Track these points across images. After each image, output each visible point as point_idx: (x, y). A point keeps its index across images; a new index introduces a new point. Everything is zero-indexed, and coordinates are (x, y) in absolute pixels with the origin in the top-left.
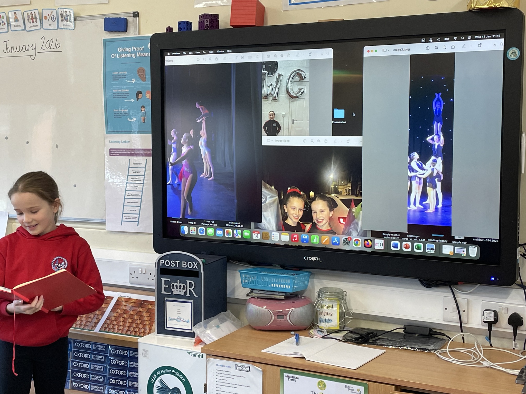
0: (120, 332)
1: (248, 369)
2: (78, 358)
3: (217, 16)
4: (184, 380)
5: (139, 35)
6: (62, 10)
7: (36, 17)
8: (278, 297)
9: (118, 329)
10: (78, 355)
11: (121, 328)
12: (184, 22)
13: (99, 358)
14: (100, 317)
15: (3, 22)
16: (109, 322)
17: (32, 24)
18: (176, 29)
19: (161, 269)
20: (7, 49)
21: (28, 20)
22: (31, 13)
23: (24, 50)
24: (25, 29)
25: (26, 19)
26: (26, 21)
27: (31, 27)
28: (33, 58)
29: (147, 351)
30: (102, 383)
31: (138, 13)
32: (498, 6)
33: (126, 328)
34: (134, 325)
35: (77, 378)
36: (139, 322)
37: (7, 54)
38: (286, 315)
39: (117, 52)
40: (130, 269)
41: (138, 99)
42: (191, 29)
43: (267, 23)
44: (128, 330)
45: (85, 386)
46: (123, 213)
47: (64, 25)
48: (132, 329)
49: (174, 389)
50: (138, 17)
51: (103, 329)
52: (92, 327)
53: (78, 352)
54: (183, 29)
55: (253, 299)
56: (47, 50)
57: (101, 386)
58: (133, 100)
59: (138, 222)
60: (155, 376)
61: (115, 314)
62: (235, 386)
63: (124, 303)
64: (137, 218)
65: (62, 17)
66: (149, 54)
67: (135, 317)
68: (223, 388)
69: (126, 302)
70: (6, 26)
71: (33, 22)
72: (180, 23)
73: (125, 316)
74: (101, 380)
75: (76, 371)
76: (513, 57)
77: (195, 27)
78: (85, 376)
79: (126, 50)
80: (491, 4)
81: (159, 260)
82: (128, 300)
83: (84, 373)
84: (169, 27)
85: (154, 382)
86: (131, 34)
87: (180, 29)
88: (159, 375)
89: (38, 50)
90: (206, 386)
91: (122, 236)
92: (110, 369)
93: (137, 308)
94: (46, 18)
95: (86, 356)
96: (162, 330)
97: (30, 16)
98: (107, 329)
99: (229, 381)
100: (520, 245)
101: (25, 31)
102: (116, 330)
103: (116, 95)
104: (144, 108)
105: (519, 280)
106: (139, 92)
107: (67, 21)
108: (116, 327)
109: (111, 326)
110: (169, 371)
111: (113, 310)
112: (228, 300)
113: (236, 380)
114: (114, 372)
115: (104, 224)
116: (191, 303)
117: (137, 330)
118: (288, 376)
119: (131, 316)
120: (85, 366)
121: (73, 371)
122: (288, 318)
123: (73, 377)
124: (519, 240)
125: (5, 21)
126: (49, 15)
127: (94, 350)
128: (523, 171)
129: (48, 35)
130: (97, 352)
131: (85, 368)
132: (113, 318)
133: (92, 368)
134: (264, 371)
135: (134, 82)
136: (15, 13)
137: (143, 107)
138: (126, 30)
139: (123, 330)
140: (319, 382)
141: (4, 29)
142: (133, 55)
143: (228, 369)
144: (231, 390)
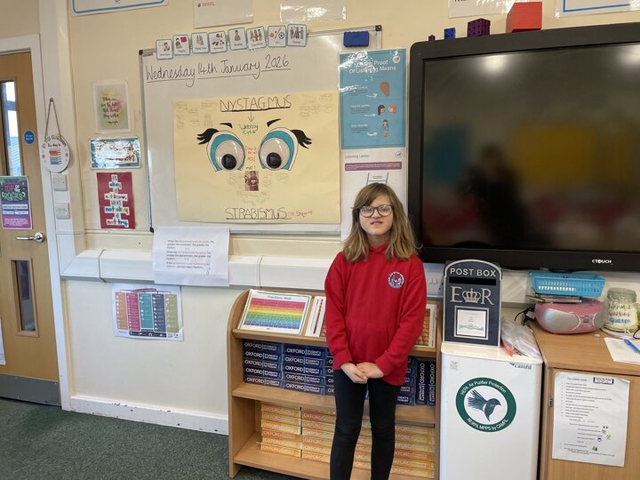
1: (611, 382)
3: (489, 22)
4: (504, 391)
5: (382, 48)
6: (293, 26)
7: (260, 35)
15: (221, 41)
17: (255, 43)
20: (225, 69)
21: (252, 38)
22: (255, 31)
23: (246, 68)
24: (248, 48)
25: (249, 36)
26: (249, 39)
27: (255, 45)
28: (256, 76)
29: (456, 363)
31: (381, 26)
37: (225, 74)
41: (379, 113)
42: (454, 36)
47: (294, 42)
49: (490, 400)
50: (381, 30)
56: (272, 68)
58: (374, 115)
60: (467, 388)
62: (592, 399)
65: (292, 33)
70: (224, 45)
71: (257, 40)
72: (446, 30)
81: (450, 268)
84: (432, 36)
85: (465, 394)
87: (446, 36)
88: (472, 387)
89: (262, 68)
90: (552, 400)
94: (272, 35)
97: (254, 34)
99: (583, 394)
101: (247, 50)
103: (355, 111)
107: (298, 37)
110: (485, 383)
113: (593, 394)
115: (338, 235)
125: (224, 39)
126: (276, 32)
129: (275, 53)
134: (632, 383)
135: (375, 96)
136: (236, 31)
137: (386, 121)
138: (367, 45)
141: (222, 48)
143: (583, 383)
144: (586, 403)
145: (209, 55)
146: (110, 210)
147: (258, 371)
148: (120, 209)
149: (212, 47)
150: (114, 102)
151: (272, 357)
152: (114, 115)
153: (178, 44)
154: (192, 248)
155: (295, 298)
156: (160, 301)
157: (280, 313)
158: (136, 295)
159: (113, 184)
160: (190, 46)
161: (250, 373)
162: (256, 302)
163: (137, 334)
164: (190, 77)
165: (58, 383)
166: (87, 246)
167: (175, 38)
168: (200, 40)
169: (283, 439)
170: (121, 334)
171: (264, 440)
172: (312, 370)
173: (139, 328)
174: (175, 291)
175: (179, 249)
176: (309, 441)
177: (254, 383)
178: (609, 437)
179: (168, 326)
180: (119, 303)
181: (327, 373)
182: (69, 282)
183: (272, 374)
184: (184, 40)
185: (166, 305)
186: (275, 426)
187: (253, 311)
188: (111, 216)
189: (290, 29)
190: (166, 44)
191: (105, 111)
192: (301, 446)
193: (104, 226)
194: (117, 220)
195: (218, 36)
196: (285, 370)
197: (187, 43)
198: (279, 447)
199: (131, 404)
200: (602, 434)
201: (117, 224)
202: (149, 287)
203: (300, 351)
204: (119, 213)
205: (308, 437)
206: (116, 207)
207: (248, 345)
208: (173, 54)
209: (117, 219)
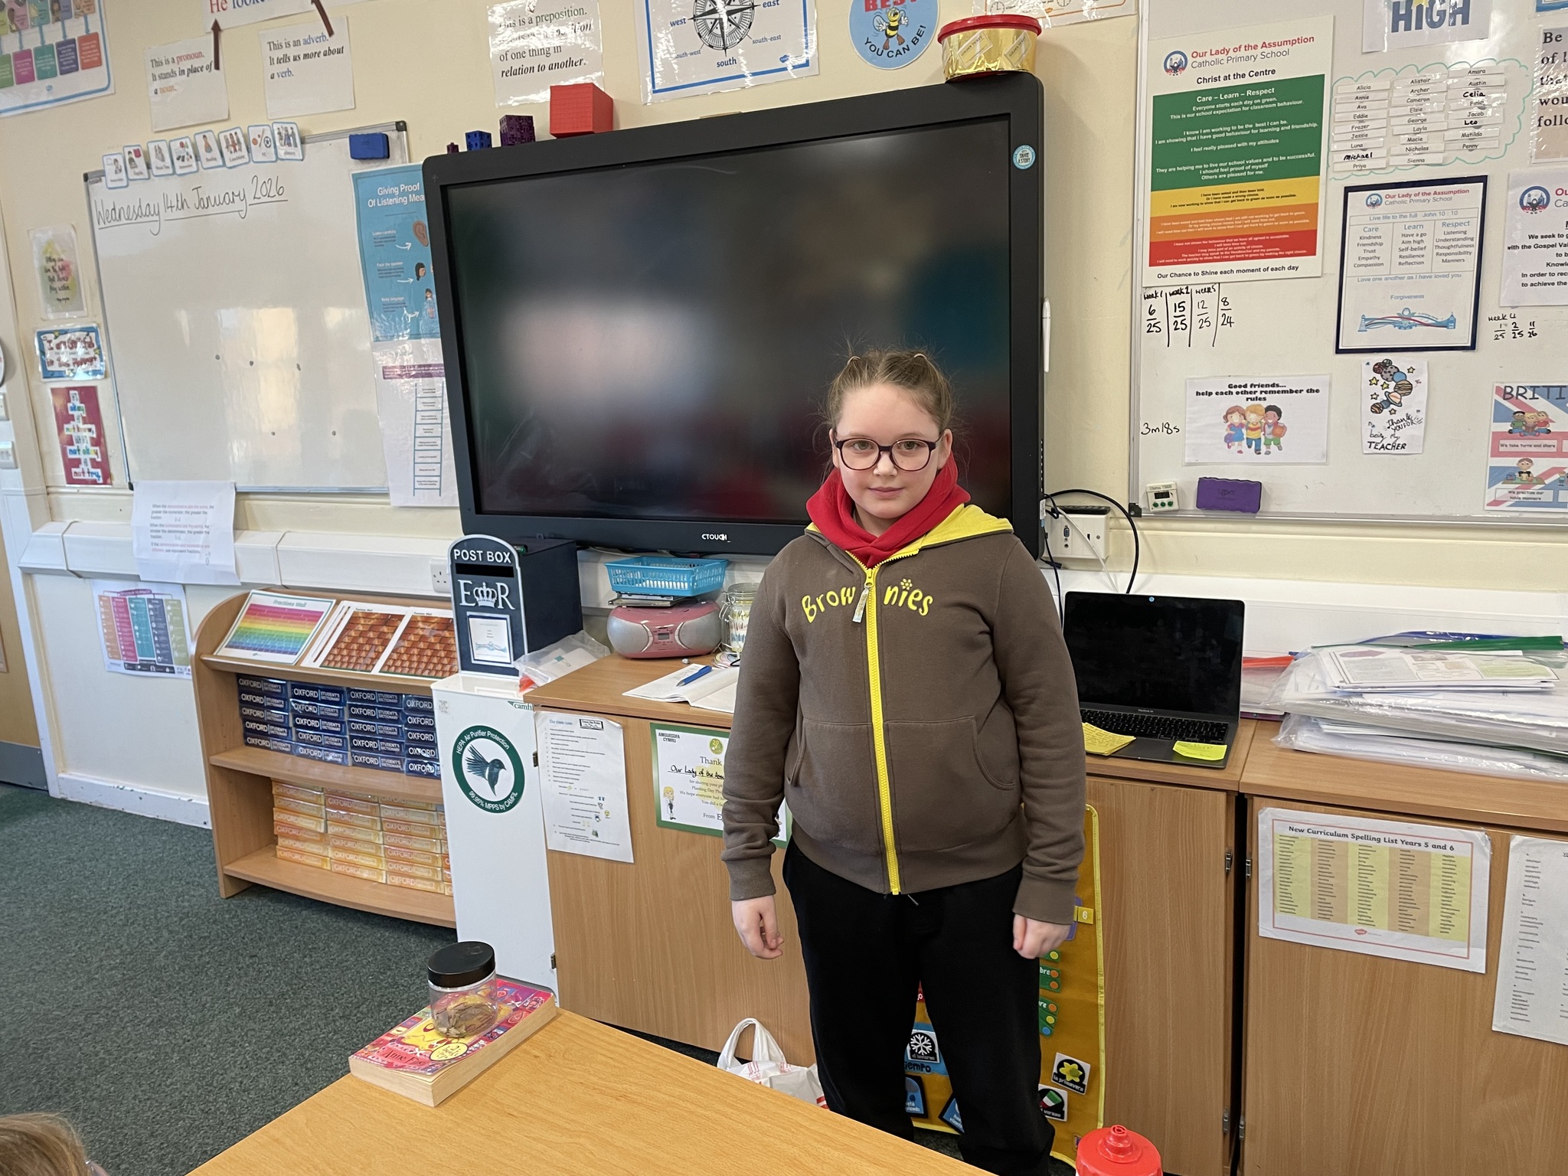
0: (413, 672)
1: (600, 726)
2: (356, 716)
3: (530, 118)
4: (507, 746)
5: (410, 162)
6: (279, 126)
7: (239, 142)
8: (661, 604)
9: (410, 668)
10: (357, 711)
11: (415, 665)
12: (475, 134)
13: (388, 714)
14: (380, 649)
15: (188, 154)
16: (395, 656)
17: (235, 155)
18: (463, 148)
19: (457, 565)
20: (200, 204)
21: (227, 147)
22: (231, 134)
23: (227, 201)
24: (224, 165)
25: (224, 145)
26: (225, 151)
27: (234, 160)
28: (242, 214)
29: (445, 702)
30: (399, 754)
31: (404, 123)
32: (993, 69)
33: (423, 666)
34: (435, 660)
35: (358, 748)
36: (443, 654)
37: (201, 212)
38: (672, 632)
39: (376, 197)
40: (433, 567)
41: (418, 277)
42: (490, 145)
43: (618, 127)
44: (426, 669)
45: (372, 761)
46: (415, 476)
47: (286, 153)
48: (431, 666)
49: (494, 761)
50: (406, 130)
51: (386, 669)
52: (368, 665)
53: (357, 706)
54: (474, 145)
55: (619, 609)
56: (263, 199)
57: (397, 759)
58: (412, 280)
59: (440, 489)
60: (463, 742)
61: (406, 644)
62: (582, 754)
63: (421, 625)
64: (438, 484)
65: (281, 138)
66: (423, 197)
67: (438, 647)
68: (563, 759)
69: (423, 622)
70: (193, 161)
71: (235, 150)
72: (468, 135)
73: (422, 645)
74: (397, 750)
75: (357, 738)
76: (1024, 164)
77: (496, 142)
78: (371, 744)
79: (390, 190)
80: (980, 66)
81: (454, 548)
82: (427, 620)
83: (370, 739)
84: (452, 144)
85: (462, 752)
86: (396, 161)
87: (469, 146)
88: (469, 741)
89: (249, 199)
90: (536, 755)
91: (419, 514)
92: (408, 731)
93: (440, 632)
95: (369, 712)
96: (468, 664)
97: (230, 140)
98: (393, 669)
99: (572, 745)
100: (1048, 497)
101: (224, 169)
102: (407, 669)
103: (386, 273)
104: (430, 292)
105: (1046, 555)
106: (420, 266)
107: (289, 145)
108: (407, 664)
109: (399, 663)
110: (483, 734)
111: (403, 637)
112: (584, 611)
113: (582, 745)
114: (414, 736)
115: (386, 495)
116: (505, 619)
117: (439, 667)
118: (663, 735)
119: (431, 646)
120: (369, 728)
121: (352, 738)
122: (677, 638)
123: (353, 747)
124: (1043, 487)
125: (190, 150)
126: (259, 136)
127: (380, 703)
128: (1046, 369)
129: (264, 173)
130: (386, 706)
131: (369, 732)
132: (402, 650)
133: (381, 732)
134: (625, 728)
135: (409, 247)
136: (204, 136)
137: (428, 290)
138: (387, 156)
139: (417, 669)
140: (712, 742)
141: (191, 166)
142: (403, 201)
143: (568, 727)
144: (576, 760)
145: (174, 180)
146: (73, 452)
147: (262, 727)
148: (87, 452)
149: (178, 164)
150: (59, 264)
151: (276, 702)
152: (65, 288)
153: (131, 160)
154: (184, 519)
155: (312, 605)
156: (159, 608)
157: (281, 629)
158: (125, 599)
159: (74, 408)
160: (149, 166)
161: (251, 730)
162: (257, 611)
163: (132, 667)
164: (156, 218)
165: (40, 750)
166: (52, 514)
167: (127, 150)
168: (159, 150)
169: (305, 840)
170: (114, 668)
171: (281, 841)
172: (332, 726)
173: (135, 657)
174: (178, 594)
175: (167, 519)
176: (338, 843)
177: (257, 746)
178: (607, 814)
179: (175, 654)
180: (105, 613)
181: (351, 730)
182: (37, 578)
183: (279, 731)
184: (138, 153)
185: (168, 618)
186: (292, 819)
187: (246, 625)
188: (77, 463)
189: (276, 132)
190: (116, 161)
191: (52, 280)
192: (330, 853)
193: (71, 481)
194: (86, 471)
195: (182, 145)
196: (296, 726)
197: (142, 159)
198: (302, 852)
199: (140, 788)
200: (597, 808)
201: (87, 477)
202: (141, 586)
203: (312, 694)
204: (88, 457)
205: (337, 836)
206: (83, 447)
207: (245, 682)
208: (128, 179)
209: (84, 470)
